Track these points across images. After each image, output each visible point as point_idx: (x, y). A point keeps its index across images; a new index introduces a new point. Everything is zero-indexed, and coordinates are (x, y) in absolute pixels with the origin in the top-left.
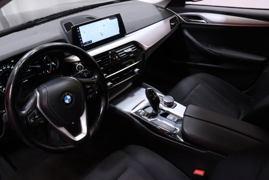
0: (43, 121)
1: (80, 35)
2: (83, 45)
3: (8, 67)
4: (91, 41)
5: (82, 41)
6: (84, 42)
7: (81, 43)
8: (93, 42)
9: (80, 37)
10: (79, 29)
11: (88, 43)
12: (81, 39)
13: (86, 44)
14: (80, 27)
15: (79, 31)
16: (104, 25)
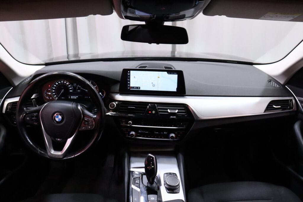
0: (36, 124)
1: (130, 78)
2: (130, 89)
3: (65, 82)
4: (140, 87)
5: (129, 84)
6: (131, 85)
7: (129, 85)
8: (141, 89)
9: (129, 80)
10: (130, 73)
11: (136, 88)
12: (130, 82)
13: (133, 89)
14: (131, 71)
15: (130, 75)
16: (159, 77)
